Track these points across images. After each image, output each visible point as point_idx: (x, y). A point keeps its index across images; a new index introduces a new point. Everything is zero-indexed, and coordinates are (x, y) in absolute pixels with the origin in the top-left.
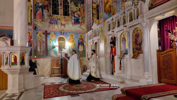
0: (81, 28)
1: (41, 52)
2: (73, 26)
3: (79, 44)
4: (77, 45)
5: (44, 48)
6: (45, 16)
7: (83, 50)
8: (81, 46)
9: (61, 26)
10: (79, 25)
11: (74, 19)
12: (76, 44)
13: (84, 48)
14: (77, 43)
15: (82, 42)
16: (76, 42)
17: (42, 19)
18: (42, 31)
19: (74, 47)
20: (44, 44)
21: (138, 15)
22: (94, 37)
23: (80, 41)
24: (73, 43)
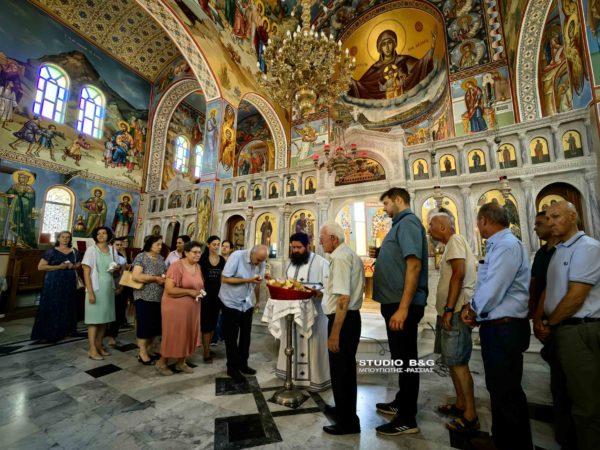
0: (129, 177)
2: (107, 166)
3: (117, 219)
4: (112, 221)
8: (123, 225)
9: (64, 158)
11: (113, 152)
13: (129, 231)
15: (127, 214)
21: (307, 188)
22: (170, 207)
23: (121, 212)
24: (99, 214)
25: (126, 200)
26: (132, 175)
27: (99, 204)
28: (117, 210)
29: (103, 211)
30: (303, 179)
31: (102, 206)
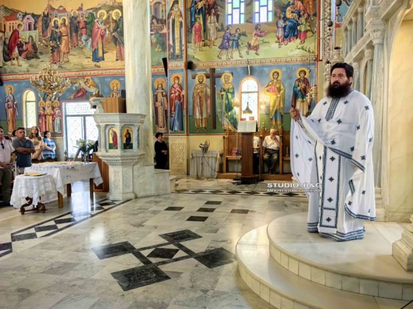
0: (302, 48)
1: (202, 120)
2: (280, 46)
5: (209, 111)
6: (211, 32)
8: (303, 101)
9: (248, 53)
11: (284, 28)
12: (287, 98)
13: (309, 107)
14: (289, 93)
16: (287, 91)
17: (203, 41)
18: (204, 70)
19: (282, 106)
20: (209, 102)
23: (299, 88)
24: (279, 96)
25: (302, 75)
26: (305, 45)
27: (278, 86)
29: (282, 92)
31: (280, 87)
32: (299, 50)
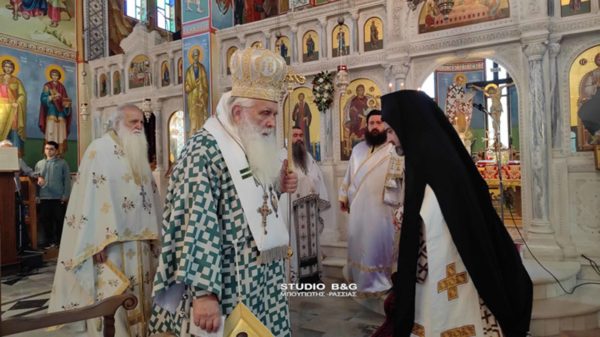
0: (54, 34)
2: (15, 17)
3: (45, 111)
4: (37, 116)
7: (65, 141)
8: (58, 121)
10: (47, 20)
12: (29, 111)
13: (68, 132)
14: (35, 105)
15: (60, 102)
16: (29, 98)
19: (21, 124)
21: (368, 40)
22: (133, 85)
23: (50, 98)
24: (15, 105)
25: (55, 77)
26: (58, 30)
27: (13, 86)
28: (43, 95)
29: (20, 99)
30: (361, 23)
31: (17, 90)
32: (49, 36)
